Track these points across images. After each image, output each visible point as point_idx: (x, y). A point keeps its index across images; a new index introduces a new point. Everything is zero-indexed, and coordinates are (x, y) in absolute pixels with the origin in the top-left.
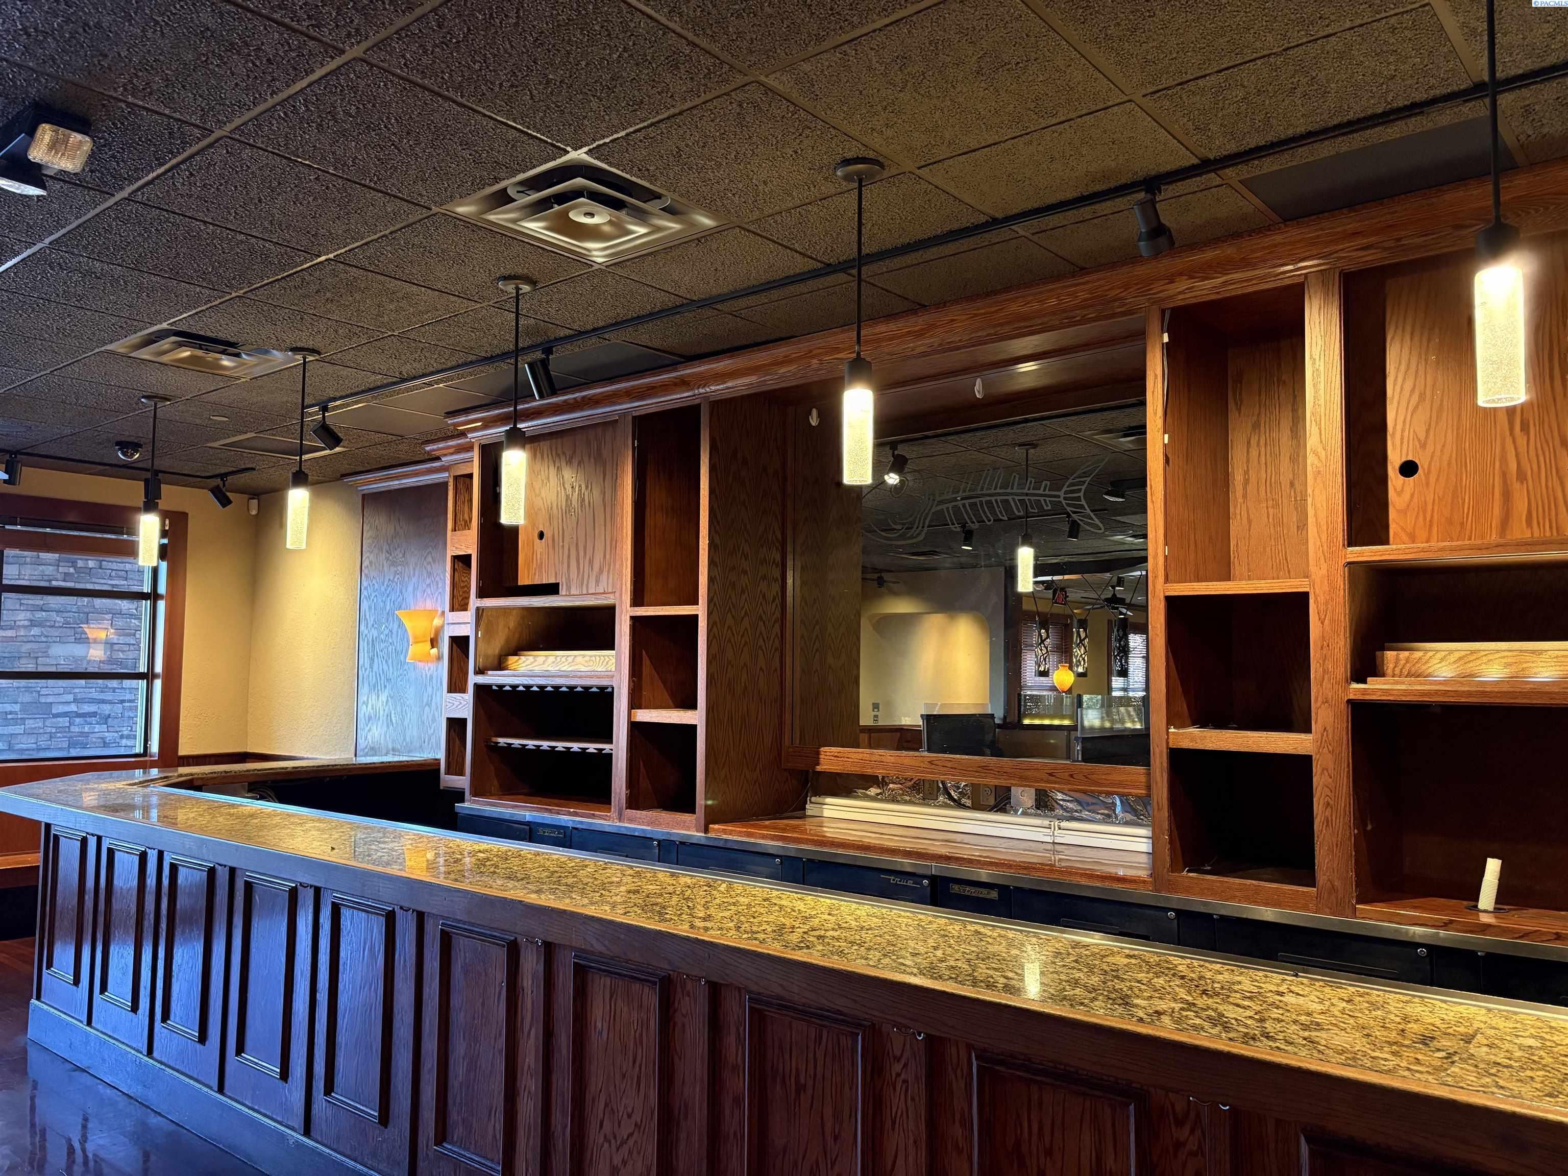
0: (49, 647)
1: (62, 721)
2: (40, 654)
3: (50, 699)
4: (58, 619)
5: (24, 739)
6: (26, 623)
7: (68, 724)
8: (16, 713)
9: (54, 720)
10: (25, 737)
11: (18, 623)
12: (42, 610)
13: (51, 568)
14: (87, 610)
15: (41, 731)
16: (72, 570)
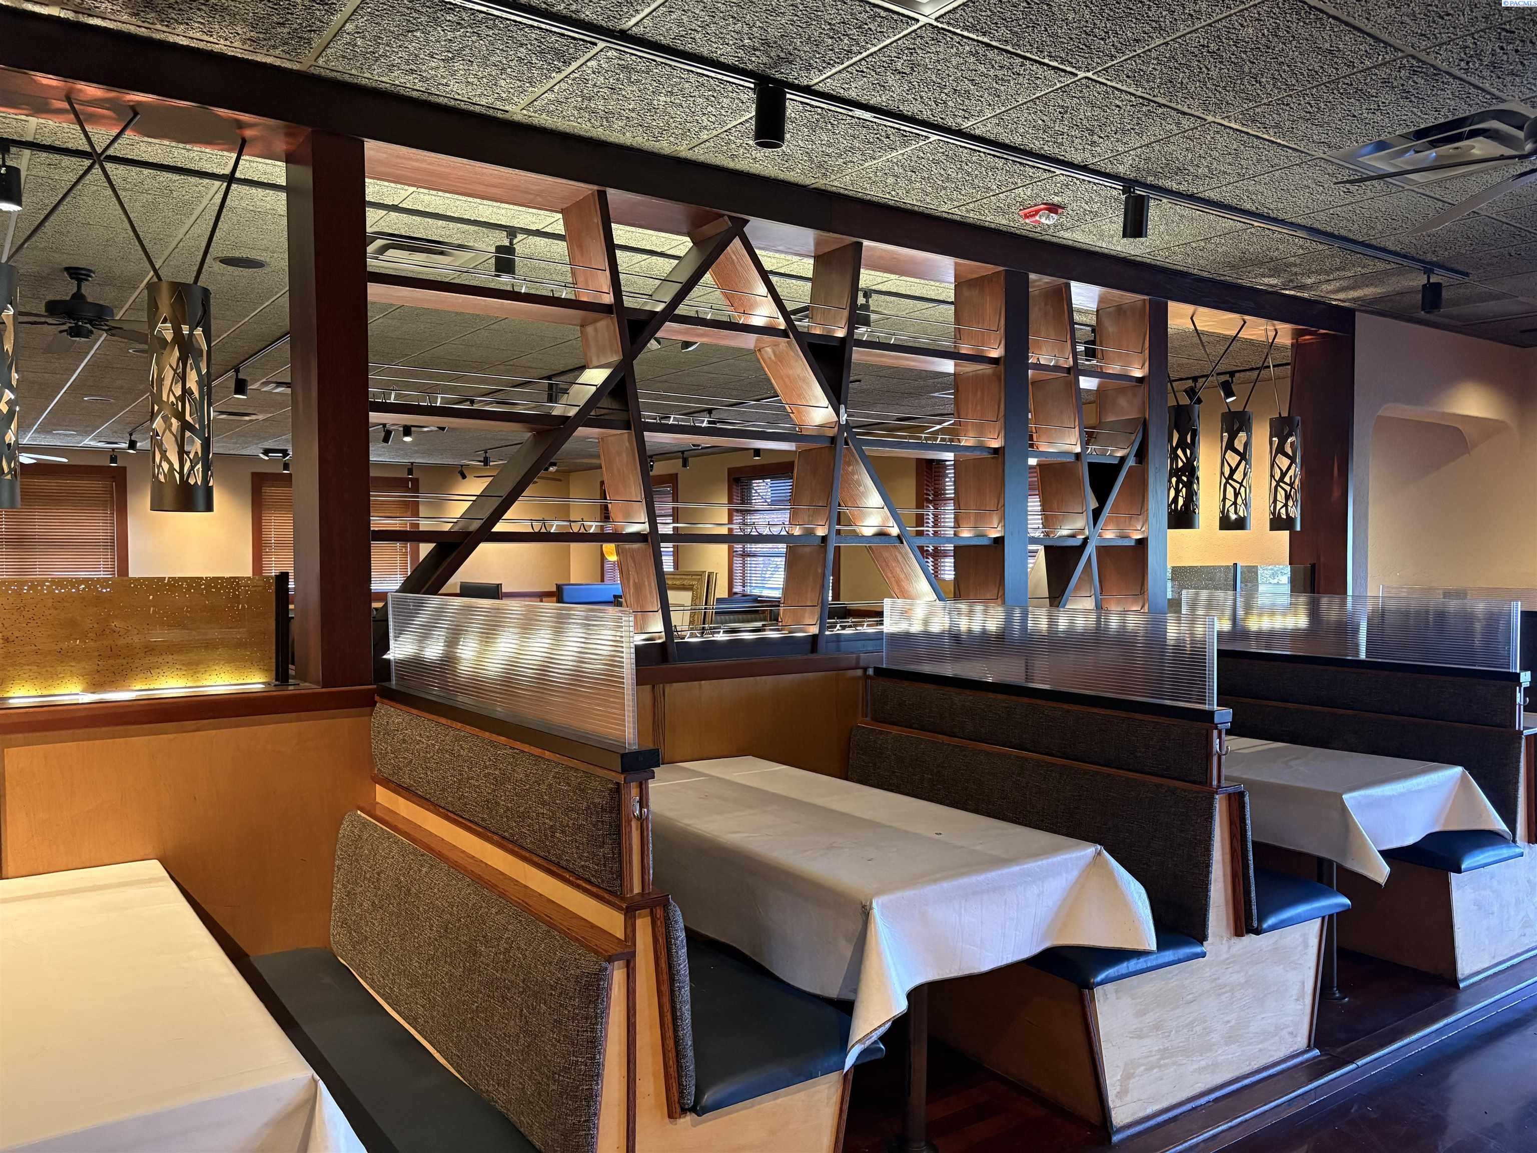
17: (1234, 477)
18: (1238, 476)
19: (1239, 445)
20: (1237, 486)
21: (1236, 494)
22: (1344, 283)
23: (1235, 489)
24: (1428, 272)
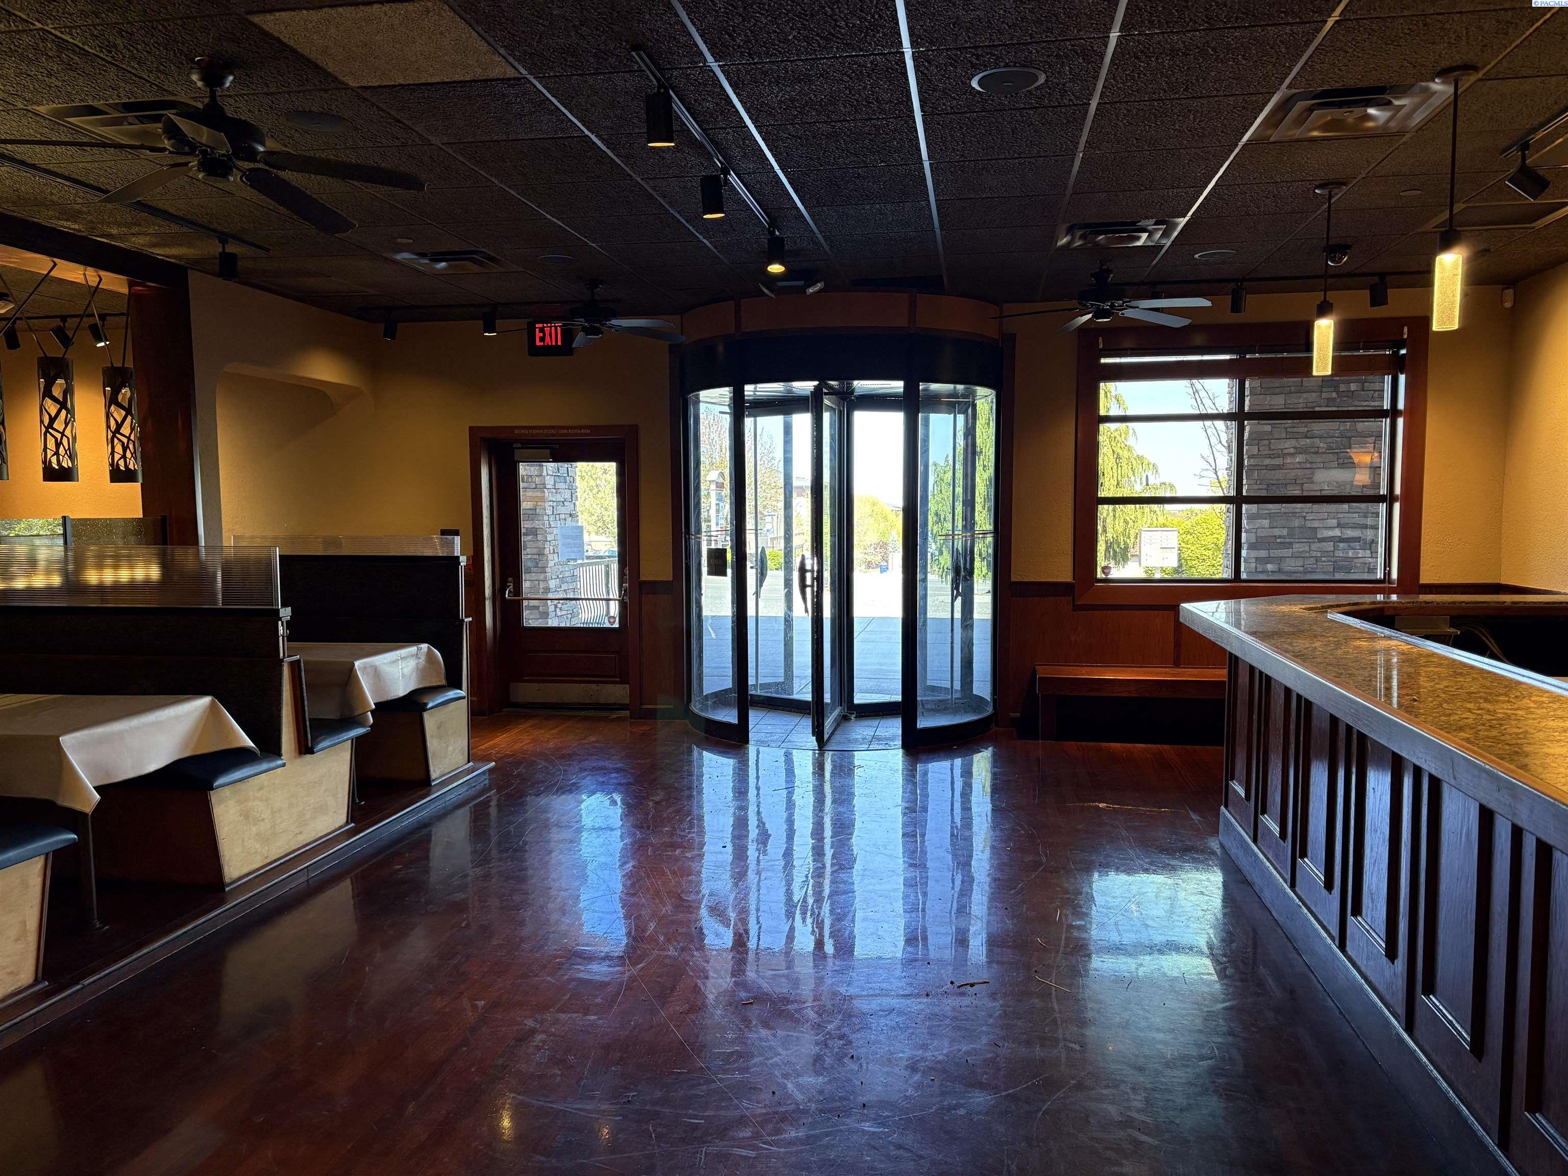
0: (1313, 474)
1: (1329, 546)
2: (1305, 480)
3: (1316, 524)
4: (1322, 445)
5: (1292, 562)
6: (1292, 451)
7: (1332, 549)
8: (1284, 537)
9: (1318, 545)
10: (1293, 560)
11: (1286, 451)
12: (1306, 437)
13: (1314, 395)
14: (1349, 434)
15: (1307, 555)
16: (1334, 395)
17: (54, 426)
18: (59, 425)
19: (57, 392)
20: (58, 436)
21: (58, 444)
22: (154, 240)
23: (56, 439)
24: (223, 242)
